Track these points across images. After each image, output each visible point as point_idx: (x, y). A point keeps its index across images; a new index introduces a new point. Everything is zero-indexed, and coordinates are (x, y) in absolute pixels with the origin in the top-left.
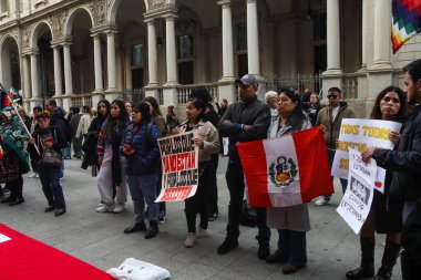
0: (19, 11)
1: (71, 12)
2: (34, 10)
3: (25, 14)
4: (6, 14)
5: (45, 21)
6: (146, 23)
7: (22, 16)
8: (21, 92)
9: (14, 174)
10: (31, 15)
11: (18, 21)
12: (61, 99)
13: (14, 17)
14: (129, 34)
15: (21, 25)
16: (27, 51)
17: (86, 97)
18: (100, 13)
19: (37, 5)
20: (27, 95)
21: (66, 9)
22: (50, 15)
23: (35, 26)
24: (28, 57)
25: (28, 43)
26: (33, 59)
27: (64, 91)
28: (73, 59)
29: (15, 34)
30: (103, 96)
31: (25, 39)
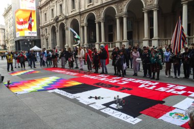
0: (80, 8)
1: (105, 8)
2: (87, 8)
3: (82, 9)
4: (74, 10)
5: (92, 12)
10: (86, 10)
11: (80, 12)
13: (78, 11)
14: (135, 18)
15: (81, 14)
16: (82, 25)
18: (120, 8)
19: (89, 6)
21: (103, 7)
22: (95, 9)
23: (87, 14)
24: (83, 27)
25: (83, 21)
26: (85, 28)
29: (77, 18)
31: (82, 19)
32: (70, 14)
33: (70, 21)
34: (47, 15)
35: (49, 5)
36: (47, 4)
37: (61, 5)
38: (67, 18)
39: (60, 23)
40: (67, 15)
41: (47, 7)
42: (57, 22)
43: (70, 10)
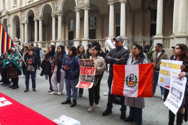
0: (21, 4)
1: (43, 5)
2: (27, 4)
3: (23, 6)
4: (16, 5)
5: (32, 9)
6: (76, 11)
7: (22, 6)
8: (20, 40)
9: (15, 75)
10: (26, 6)
11: (20, 9)
12: (37, 43)
13: (19, 7)
14: (68, 16)
15: (22, 10)
16: (23, 22)
17: (48, 43)
18: (56, 6)
19: (29, 2)
20: (22, 41)
22: (34, 6)
23: (27, 11)
24: (24, 24)
25: (24, 18)
26: (26, 25)
27: (38, 40)
28: (43, 26)
29: (19, 14)
30: (56, 43)
31: (23, 16)
32: (13, 9)
38: (9, 14)
39: (3, 19)
40: (10, 11)
43: (12, 5)
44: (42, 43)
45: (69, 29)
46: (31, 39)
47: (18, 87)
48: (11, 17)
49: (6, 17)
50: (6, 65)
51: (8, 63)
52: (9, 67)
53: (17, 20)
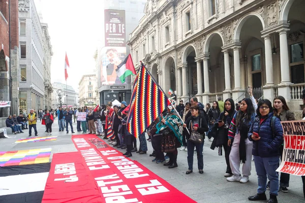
0: (176, 40)
1: (208, 36)
2: (184, 38)
3: (180, 41)
4: (168, 43)
5: (192, 45)
6: (263, 38)
7: (178, 43)
8: (176, 92)
10: (183, 42)
11: (175, 46)
12: (201, 96)
13: (173, 44)
15: (177, 49)
16: (180, 65)
18: (229, 35)
19: (187, 35)
20: (179, 94)
21: (205, 35)
22: (194, 40)
23: (185, 49)
24: (181, 69)
25: (181, 60)
26: (184, 70)
27: (203, 91)
29: (173, 55)
30: (231, 94)
31: (179, 57)
32: (165, 49)
33: (164, 59)
34: (139, 53)
35: (140, 39)
36: (138, 36)
37: (153, 37)
38: (160, 56)
40: (160, 52)
41: (138, 42)
42: (149, 63)
43: (164, 43)
44: (210, 96)
45: (253, 70)
46: (193, 90)
47: (176, 166)
48: (163, 61)
49: (156, 62)
50: (160, 132)
51: (162, 128)
52: (164, 135)
53: (171, 65)
